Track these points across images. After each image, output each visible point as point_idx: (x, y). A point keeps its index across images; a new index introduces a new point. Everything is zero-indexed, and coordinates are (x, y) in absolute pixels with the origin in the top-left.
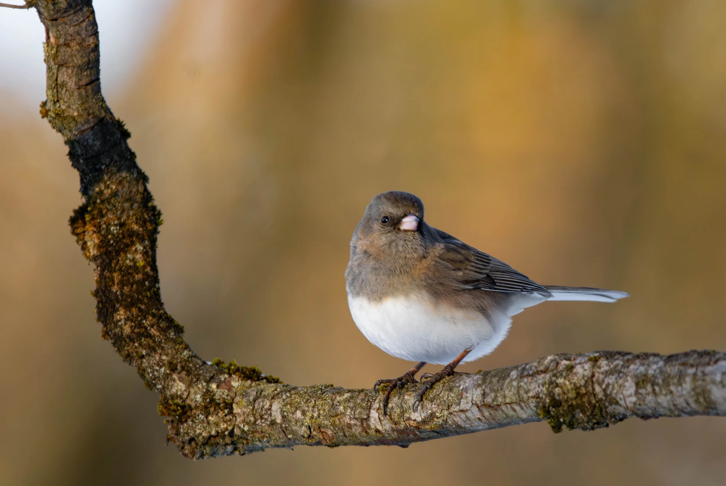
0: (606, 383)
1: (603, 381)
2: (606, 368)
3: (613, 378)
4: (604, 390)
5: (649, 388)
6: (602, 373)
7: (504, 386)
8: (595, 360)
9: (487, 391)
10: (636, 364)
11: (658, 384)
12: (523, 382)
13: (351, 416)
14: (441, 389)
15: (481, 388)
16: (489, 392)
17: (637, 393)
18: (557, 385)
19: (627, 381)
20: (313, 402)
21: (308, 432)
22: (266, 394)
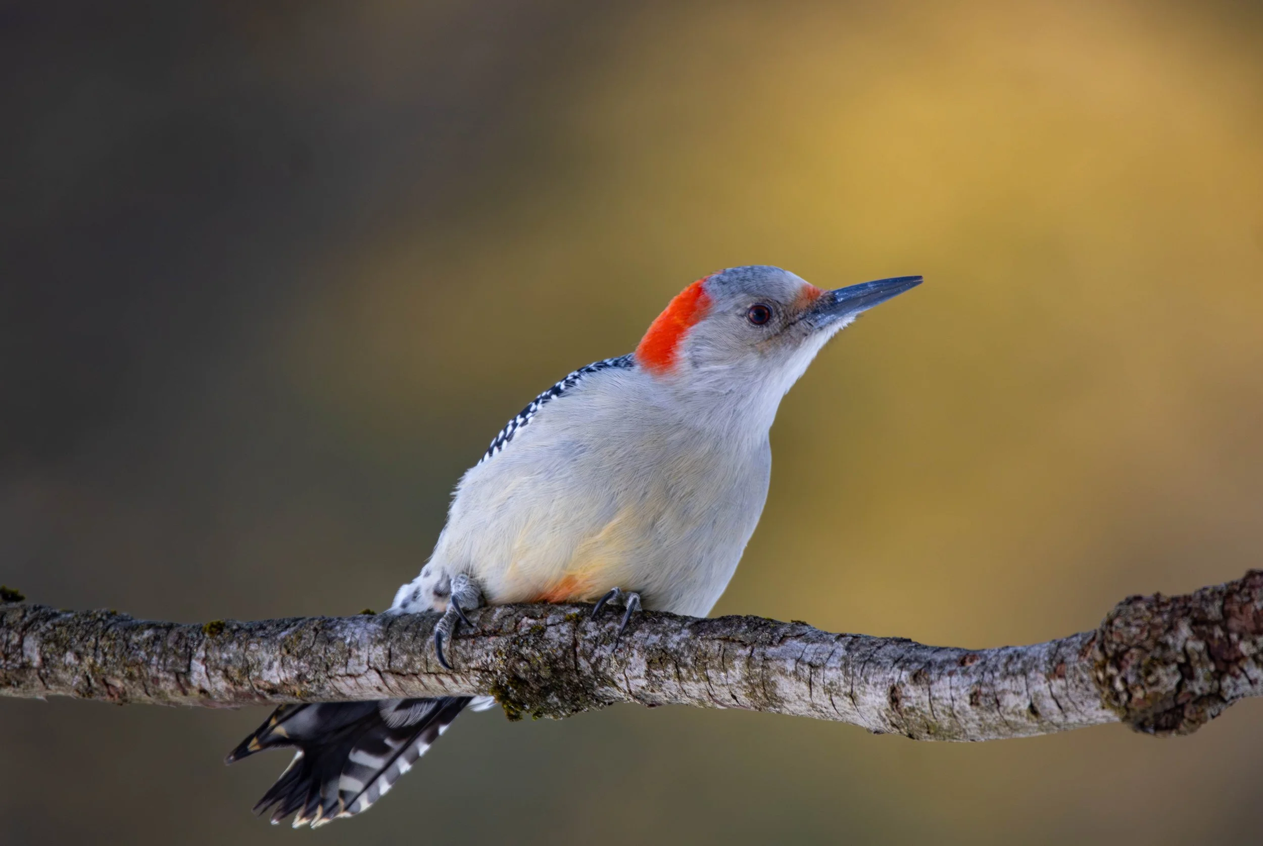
0: (597, 655)
1: (592, 652)
2: (595, 633)
3: (609, 649)
4: (594, 666)
5: (671, 669)
6: (590, 641)
7: (424, 647)
8: (577, 621)
9: (395, 650)
10: (643, 631)
11: (685, 665)
12: (459, 645)
13: (160, 667)
14: (313, 639)
15: (383, 646)
16: (398, 652)
17: (648, 674)
18: (522, 658)
19: (632, 655)
20: (94, 640)
21: (86, 684)
22: (11, 622)
